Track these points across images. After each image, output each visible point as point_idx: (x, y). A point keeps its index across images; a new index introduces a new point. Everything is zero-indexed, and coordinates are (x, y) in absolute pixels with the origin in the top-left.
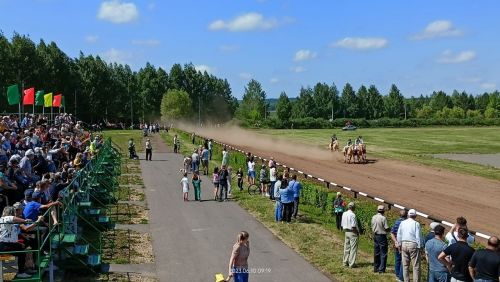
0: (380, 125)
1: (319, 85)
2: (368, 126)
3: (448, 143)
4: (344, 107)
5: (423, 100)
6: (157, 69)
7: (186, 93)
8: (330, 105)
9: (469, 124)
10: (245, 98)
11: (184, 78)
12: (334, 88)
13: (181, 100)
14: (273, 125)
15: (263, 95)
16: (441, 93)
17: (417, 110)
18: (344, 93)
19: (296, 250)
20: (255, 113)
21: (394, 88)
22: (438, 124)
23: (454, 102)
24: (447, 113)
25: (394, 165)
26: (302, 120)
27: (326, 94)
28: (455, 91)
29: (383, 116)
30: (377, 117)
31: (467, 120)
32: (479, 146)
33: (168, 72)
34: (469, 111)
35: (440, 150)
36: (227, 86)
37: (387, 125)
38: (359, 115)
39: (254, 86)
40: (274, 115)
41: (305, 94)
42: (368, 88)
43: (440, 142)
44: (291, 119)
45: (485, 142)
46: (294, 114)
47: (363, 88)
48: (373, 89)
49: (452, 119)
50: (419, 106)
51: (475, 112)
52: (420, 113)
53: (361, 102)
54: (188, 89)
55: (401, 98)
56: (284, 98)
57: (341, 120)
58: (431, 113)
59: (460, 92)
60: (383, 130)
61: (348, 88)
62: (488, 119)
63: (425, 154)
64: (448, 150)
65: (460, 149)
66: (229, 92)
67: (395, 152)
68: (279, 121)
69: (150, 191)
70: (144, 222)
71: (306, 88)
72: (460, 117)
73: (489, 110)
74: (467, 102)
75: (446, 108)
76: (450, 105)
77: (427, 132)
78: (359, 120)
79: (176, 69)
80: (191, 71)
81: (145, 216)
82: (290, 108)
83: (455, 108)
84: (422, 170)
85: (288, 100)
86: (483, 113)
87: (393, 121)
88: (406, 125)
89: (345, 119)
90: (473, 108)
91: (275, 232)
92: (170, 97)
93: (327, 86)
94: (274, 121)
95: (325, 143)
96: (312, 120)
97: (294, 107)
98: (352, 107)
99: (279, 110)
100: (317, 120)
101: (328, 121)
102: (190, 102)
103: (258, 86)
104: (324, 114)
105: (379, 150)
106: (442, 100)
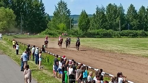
1: (110, 5)
2: (146, 36)
4: (128, 21)
7: (11, 10)
8: (118, 20)
10: (55, 14)
12: (121, 8)
14: (76, 35)
15: (69, 12)
18: (129, 11)
20: (62, 25)
27: (115, 12)
38: (140, 28)
40: (76, 27)
41: (100, 12)
44: (89, 31)
46: (91, 26)
47: (143, 8)
53: (141, 17)
54: (13, 7)
56: (84, 15)
57: (126, 31)
61: (132, 7)
66: (43, 9)
68: (80, 32)
71: (100, 7)
78: (139, 32)
82: (89, 22)
85: (87, 15)
89: (129, 31)
93: (116, 6)
94: (76, 32)
95: (114, 48)
96: (105, 31)
97: (91, 22)
98: (135, 22)
99: (80, 23)
100: (108, 31)
101: (116, 32)
102: (14, 17)
103: (65, 6)
104: (114, 27)
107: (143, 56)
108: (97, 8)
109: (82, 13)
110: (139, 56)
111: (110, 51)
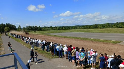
0: (38, 31)
6: (3, 24)
9: (49, 30)
10: (18, 28)
11: (8, 25)
13: (8, 28)
15: (21, 27)
21: (39, 26)
22: (45, 30)
25: (39, 35)
27: (30, 27)
33: (5, 24)
36: (15, 26)
37: (39, 31)
39: (19, 26)
41: (27, 27)
48: (36, 26)
49: (47, 30)
50: (43, 28)
54: (9, 27)
56: (24, 28)
57: (32, 30)
61: (33, 26)
62: (51, 30)
63: (43, 34)
64: (46, 33)
69: (3, 41)
70: (3, 45)
73: (51, 28)
74: (48, 27)
79: (7, 24)
80: (9, 24)
81: (3, 44)
84: (43, 36)
87: (39, 30)
92: (6, 28)
96: (28, 30)
97: (26, 29)
98: (34, 29)
102: (9, 29)
104: (30, 30)
105: (37, 34)
106: (45, 27)
110: (34, 34)
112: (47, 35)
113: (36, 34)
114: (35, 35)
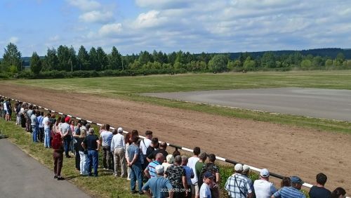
0: (106, 75)
1: (61, 47)
2: (97, 75)
3: (150, 86)
4: (80, 62)
5: (134, 58)
8: (70, 61)
9: (164, 73)
10: (5, 57)
12: (72, 49)
14: (28, 77)
15: (19, 54)
16: (145, 52)
17: (130, 64)
18: (80, 53)
19: (42, 162)
20: (13, 68)
21: (115, 49)
22: (145, 74)
23: (155, 58)
24: (150, 66)
26: (50, 72)
27: (66, 53)
28: (155, 51)
29: (107, 68)
30: (103, 70)
31: (163, 70)
32: (169, 87)
34: (164, 64)
35: (144, 90)
37: (111, 75)
38: (90, 68)
39: (12, 48)
40: (28, 69)
41: (51, 53)
42: (96, 49)
43: (144, 85)
44: (42, 73)
45: (173, 84)
46: (43, 68)
47: (93, 49)
48: (100, 50)
49: (153, 69)
50: (132, 61)
51: (168, 64)
52: (132, 66)
53: (91, 59)
55: (119, 56)
56: (35, 57)
57: (78, 72)
58: (140, 66)
59: (158, 52)
60: (108, 78)
61: (82, 49)
62: (176, 69)
63: (133, 94)
64: (149, 90)
65: (157, 90)
67: (114, 93)
68: (32, 74)
71: (51, 49)
72: (159, 68)
73: (177, 63)
74: (162, 58)
75: (149, 62)
76: (152, 61)
77: (137, 79)
78: (91, 72)
82: (40, 63)
83: (155, 63)
85: (38, 58)
86: (172, 65)
87: (115, 71)
88: (123, 75)
89: (81, 71)
90: (166, 62)
91: (27, 151)
93: (67, 48)
94: (28, 74)
95: (66, 88)
96: (57, 72)
97: (43, 63)
98: (86, 63)
99: (32, 65)
100: (60, 72)
101: (69, 73)
103: (15, 48)
105: (104, 92)
106: (146, 57)
107: (94, 95)
108: (49, 50)
109: (33, 55)
110: (89, 94)
111: (62, 91)
112: (158, 102)
113: (99, 91)
114: (93, 99)
